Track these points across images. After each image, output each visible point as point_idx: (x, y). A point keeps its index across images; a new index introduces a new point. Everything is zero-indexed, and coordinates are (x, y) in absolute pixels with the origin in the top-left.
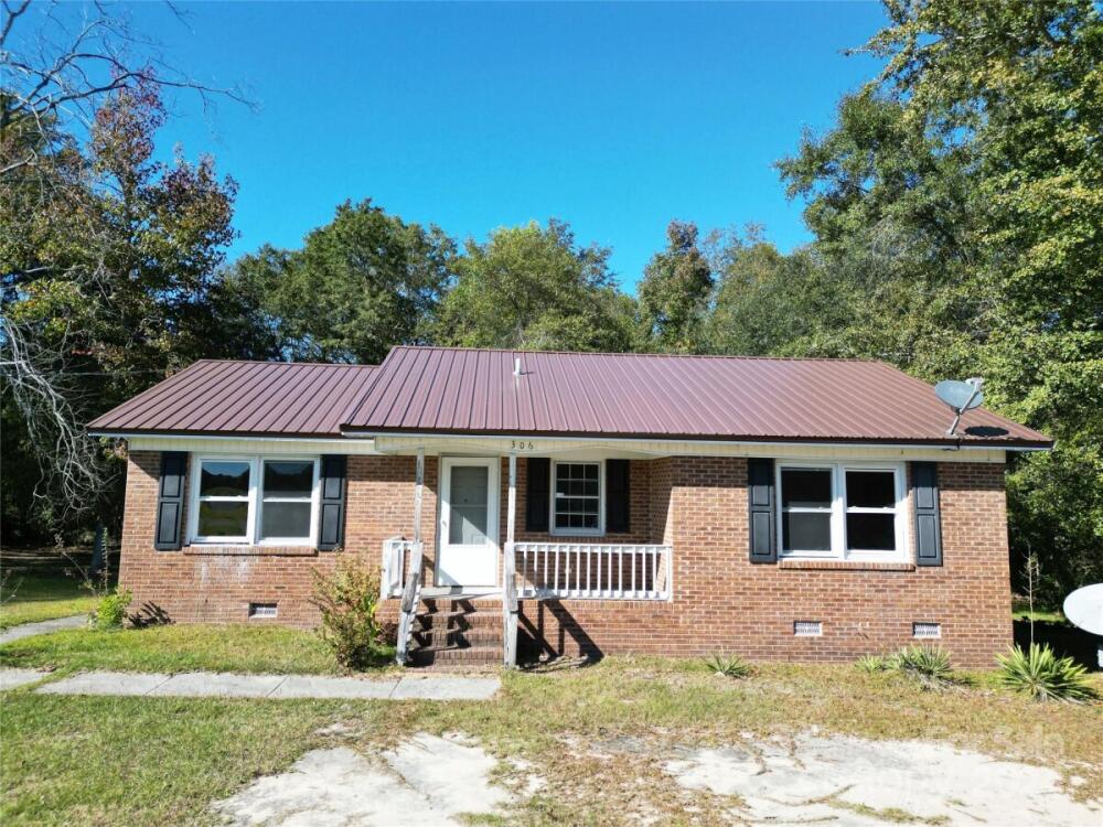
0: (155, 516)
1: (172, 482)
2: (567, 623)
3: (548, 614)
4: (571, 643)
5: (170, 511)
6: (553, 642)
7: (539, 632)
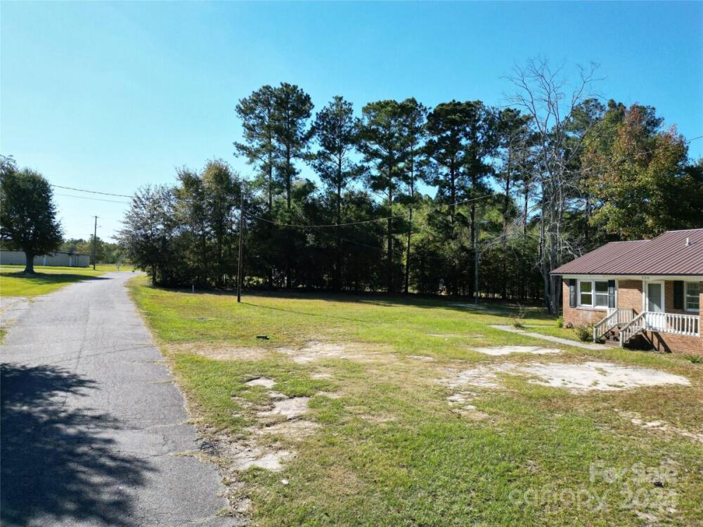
0: (569, 298)
1: (572, 287)
2: (661, 340)
3: (654, 336)
4: (662, 348)
5: (572, 297)
6: (656, 347)
7: (652, 342)
